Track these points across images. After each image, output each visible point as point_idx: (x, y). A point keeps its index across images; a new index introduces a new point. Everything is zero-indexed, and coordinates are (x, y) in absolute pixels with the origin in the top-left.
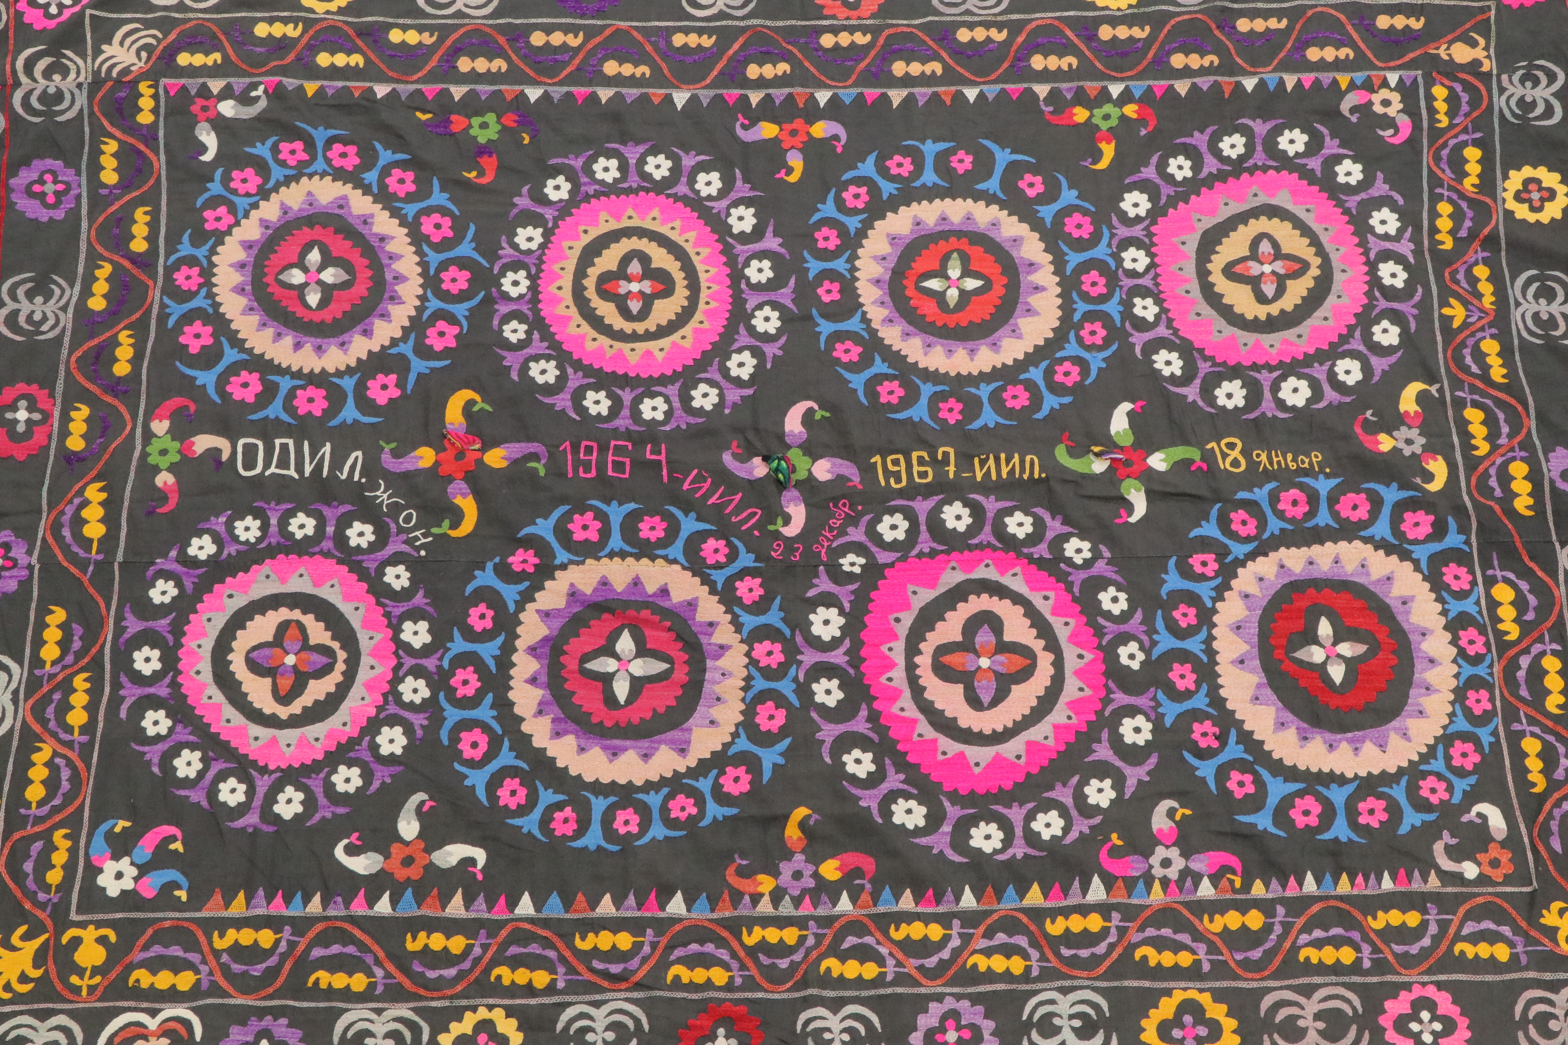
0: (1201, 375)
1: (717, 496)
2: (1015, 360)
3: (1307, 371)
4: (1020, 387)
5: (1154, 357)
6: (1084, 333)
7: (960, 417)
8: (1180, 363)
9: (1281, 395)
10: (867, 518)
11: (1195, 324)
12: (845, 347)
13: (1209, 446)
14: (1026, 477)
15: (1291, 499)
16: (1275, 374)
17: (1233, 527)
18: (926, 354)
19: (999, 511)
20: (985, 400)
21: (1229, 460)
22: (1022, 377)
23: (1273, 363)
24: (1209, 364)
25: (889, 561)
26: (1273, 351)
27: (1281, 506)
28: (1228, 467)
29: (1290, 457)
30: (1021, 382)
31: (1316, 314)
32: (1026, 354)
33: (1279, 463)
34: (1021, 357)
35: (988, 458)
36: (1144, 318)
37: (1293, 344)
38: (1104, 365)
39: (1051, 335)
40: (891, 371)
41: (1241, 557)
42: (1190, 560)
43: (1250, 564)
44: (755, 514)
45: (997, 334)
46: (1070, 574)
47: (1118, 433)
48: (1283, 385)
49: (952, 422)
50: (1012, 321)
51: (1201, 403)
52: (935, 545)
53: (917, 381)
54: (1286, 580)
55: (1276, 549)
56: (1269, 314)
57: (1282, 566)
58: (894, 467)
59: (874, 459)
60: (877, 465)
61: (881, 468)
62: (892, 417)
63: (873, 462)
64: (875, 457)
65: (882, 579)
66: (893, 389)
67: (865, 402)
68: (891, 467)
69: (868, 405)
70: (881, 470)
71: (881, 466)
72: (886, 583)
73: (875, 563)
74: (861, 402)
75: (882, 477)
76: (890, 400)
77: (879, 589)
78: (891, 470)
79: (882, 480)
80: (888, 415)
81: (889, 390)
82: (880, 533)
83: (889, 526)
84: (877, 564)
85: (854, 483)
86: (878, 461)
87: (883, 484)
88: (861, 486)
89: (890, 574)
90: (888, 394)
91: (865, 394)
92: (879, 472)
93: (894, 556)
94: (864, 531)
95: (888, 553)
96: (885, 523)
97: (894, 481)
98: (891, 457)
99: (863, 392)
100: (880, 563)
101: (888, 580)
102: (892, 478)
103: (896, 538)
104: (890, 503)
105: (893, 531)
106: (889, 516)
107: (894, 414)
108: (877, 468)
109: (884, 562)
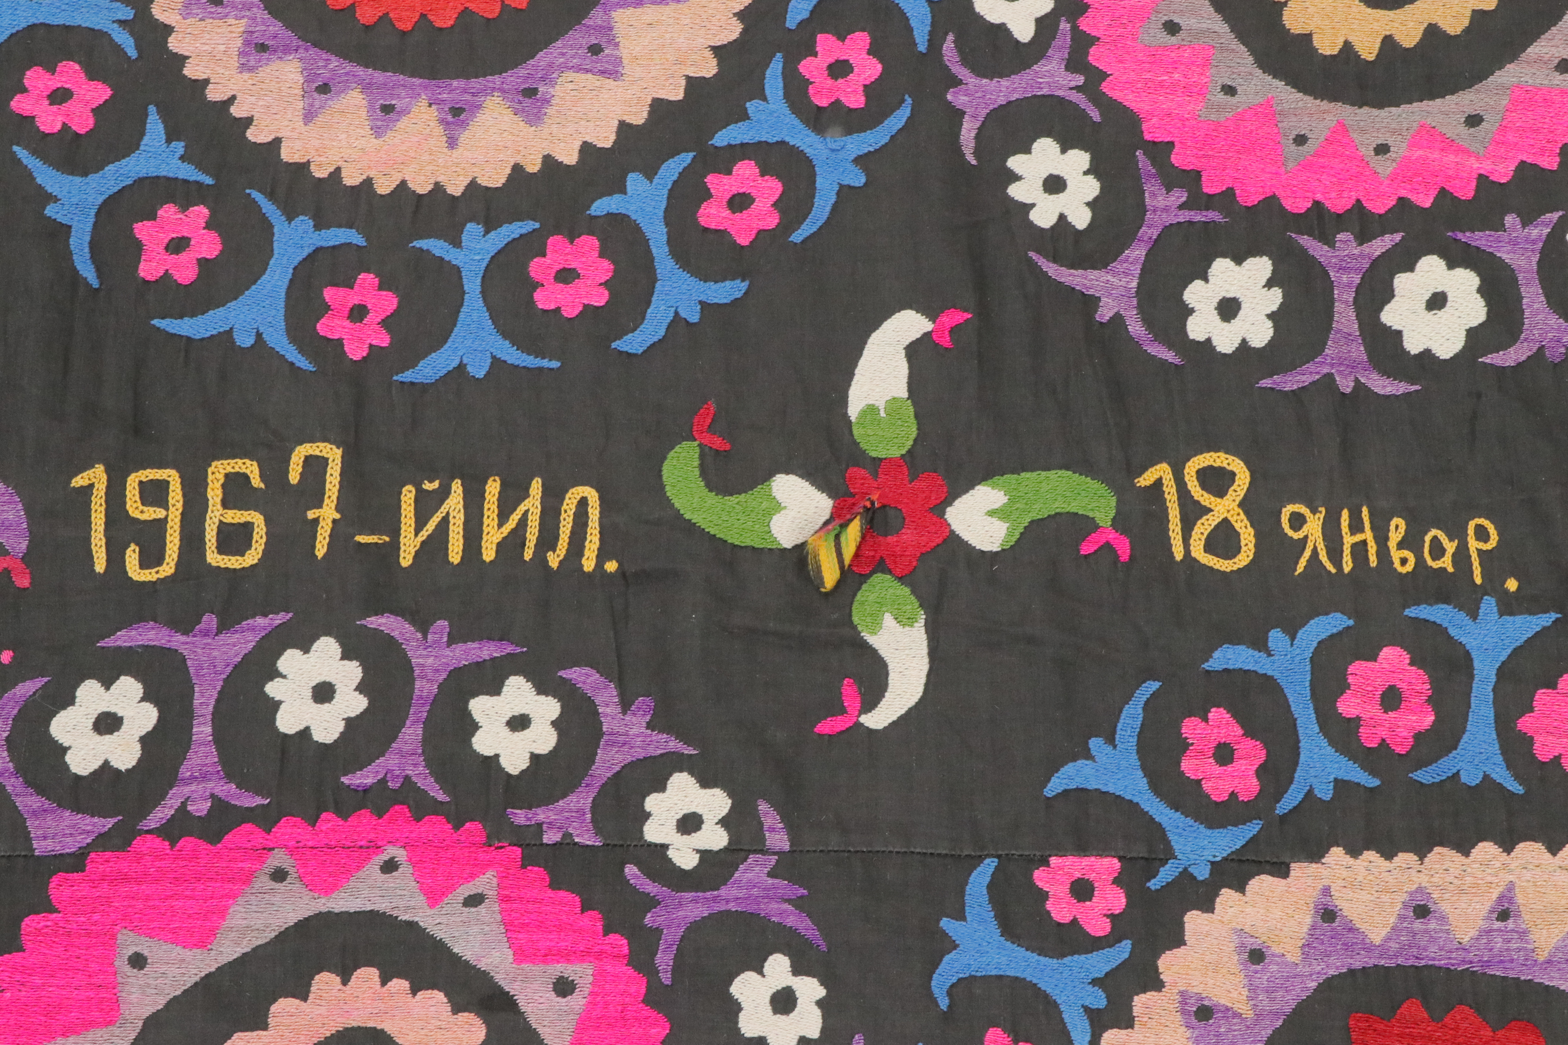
0: (1150, 231)
2: (587, 149)
3: (1480, 239)
4: (590, 243)
5: (1015, 163)
6: (810, 67)
7: (383, 340)
8: (1091, 187)
9: (1390, 316)
10: (27, 688)
11: (1155, 56)
12: (55, 82)
13: (1146, 480)
14: (554, 560)
15: (1381, 684)
16: (1380, 245)
17: (1188, 766)
18: (309, 116)
19: (456, 673)
20: (472, 285)
21: (1203, 528)
22: (601, 206)
23: (1379, 206)
24: (1180, 196)
25: (71, 846)
26: (1384, 167)
27: (1347, 706)
28: (1198, 552)
29: (1397, 529)
30: (593, 225)
31: (1533, 50)
32: (624, 128)
33: (1360, 549)
34: (605, 139)
35: (444, 493)
36: (1002, 28)
37: (1448, 145)
38: (858, 179)
39: (709, 68)
40: (188, 172)
41: (1202, 873)
42: (1040, 877)
43: (1227, 896)
45: (543, 58)
46: (651, 903)
47: (871, 410)
48: (1401, 281)
49: (355, 352)
50: (596, 17)
51: (1136, 327)
52: (227, 790)
53: (268, 208)
54: (1335, 966)
55: (1316, 855)
56: (1388, 41)
57: (1328, 914)
58: (145, 509)
59: (84, 474)
60: (93, 498)
61: (103, 509)
62: (167, 329)
63: (82, 487)
64: (89, 469)
65: (37, 913)
66: (186, 234)
67: (88, 272)
68: (137, 508)
69: (95, 284)
70: (103, 516)
71: (103, 504)
72: (47, 926)
73: (23, 853)
74: (75, 271)
75: (101, 539)
76: (170, 272)
77: (21, 949)
78: (133, 518)
79: (100, 551)
80: (155, 322)
81: (174, 235)
82: (60, 742)
83: (93, 720)
84: (30, 857)
85: (8, 558)
86: (96, 486)
87: (100, 566)
88: (27, 571)
89: (67, 892)
90: (167, 248)
91: (93, 245)
92: (93, 525)
93: (89, 828)
94: (6, 734)
95: (73, 818)
96: (81, 709)
97: (137, 558)
98: (141, 471)
99: (88, 238)
100: (37, 853)
101: (54, 915)
102: (133, 546)
103: (109, 763)
104: (109, 637)
105: (103, 737)
106: (100, 684)
107: (174, 321)
108: (91, 510)
109: (53, 851)
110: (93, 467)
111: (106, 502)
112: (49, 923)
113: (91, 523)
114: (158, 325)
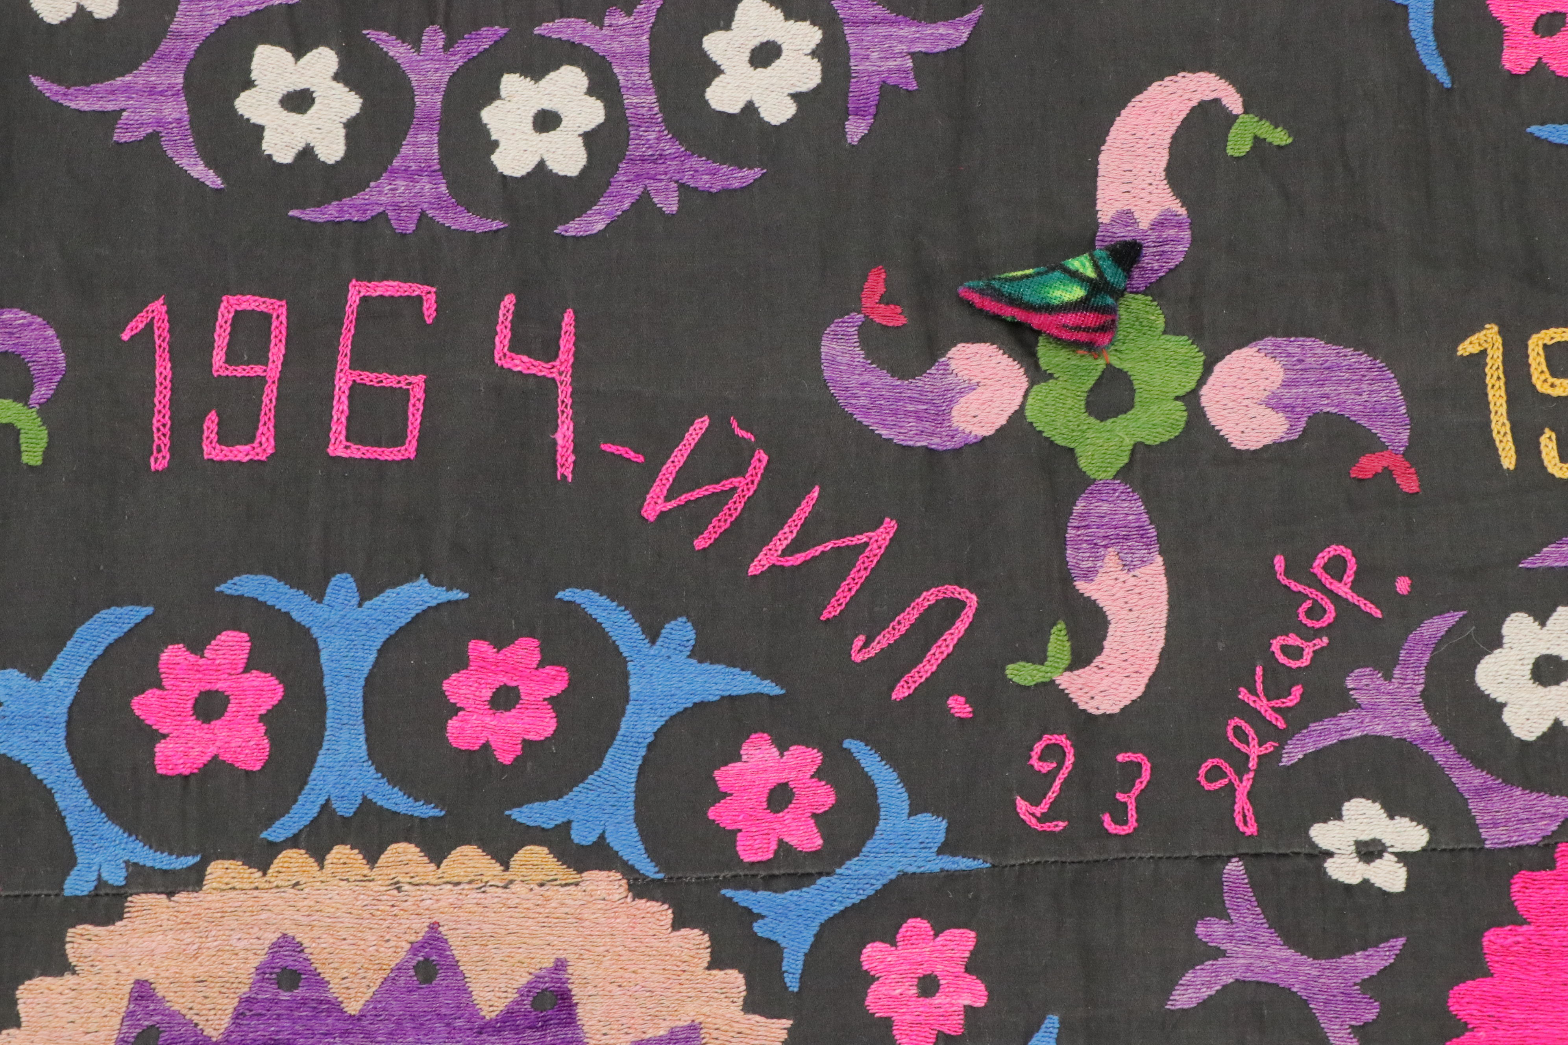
1: (787, 535)
10: (1436, 624)
25: (1531, 835)
44: (954, 607)
58: (1557, 381)
59: (1473, 338)
60: (1487, 370)
61: (1502, 383)
62: (1551, 139)
63: (1471, 355)
64: (1479, 331)
65: (1501, 925)
66: (1558, 9)
67: (1437, 67)
68: (1545, 381)
69: (1447, 83)
70: (1503, 392)
71: (1502, 376)
72: (1519, 943)
73: (1470, 846)
74: (1422, 67)
75: (1503, 424)
76: (1544, 60)
77: (1488, 974)
78: (1542, 394)
79: (1505, 440)
80: (1534, 129)
81: (1544, 11)
82: (1492, 696)
83: (1530, 667)
84: (1479, 850)
85: (1386, 453)
86: (1490, 352)
87: (1508, 459)
88: (1412, 470)
89: (1537, 898)
90: (1535, 28)
91: (1437, 30)
92: (1491, 406)
93: (1551, 810)
94: (1420, 688)
95: (1526, 797)
96: (1513, 652)
97: (1555, 447)
98: (1543, 332)
99: (1430, 21)
100: (1488, 845)
101: (1525, 928)
102: (1548, 433)
103: (1561, 723)
104: (1532, 555)
105: (1548, 688)
106: (1531, 618)
107: (1557, 126)
108: (1486, 386)
109: (1509, 842)
110: (1483, 328)
111: (1505, 372)
112: (1520, 939)
113: (1488, 403)
114: (1537, 134)
